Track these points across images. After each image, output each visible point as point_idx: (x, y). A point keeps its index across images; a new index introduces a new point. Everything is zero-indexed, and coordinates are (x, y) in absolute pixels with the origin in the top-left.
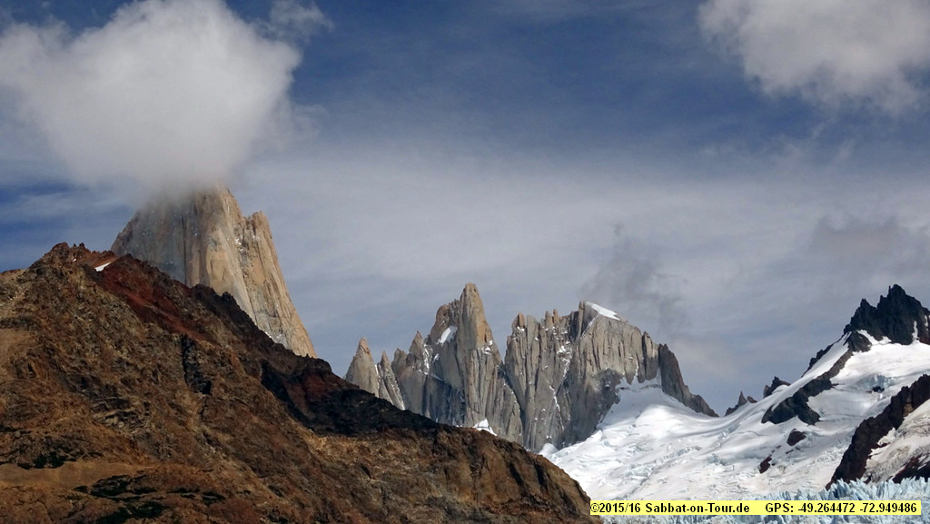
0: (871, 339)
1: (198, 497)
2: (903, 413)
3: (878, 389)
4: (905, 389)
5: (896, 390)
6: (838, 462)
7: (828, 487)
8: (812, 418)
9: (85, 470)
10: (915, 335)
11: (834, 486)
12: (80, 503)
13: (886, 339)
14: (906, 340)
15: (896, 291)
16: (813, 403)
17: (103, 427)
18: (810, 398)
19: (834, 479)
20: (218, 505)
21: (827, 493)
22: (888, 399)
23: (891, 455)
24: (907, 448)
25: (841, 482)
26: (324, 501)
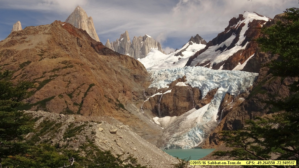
0: (193, 43)
1: (79, 64)
2: (197, 55)
3: (193, 51)
4: (198, 51)
5: (196, 51)
6: (186, 63)
7: (184, 67)
8: (182, 55)
9: (60, 59)
10: (200, 43)
11: (185, 67)
12: (59, 65)
13: (195, 43)
14: (198, 43)
15: (198, 35)
16: (183, 53)
17: (63, 52)
18: (182, 52)
19: (185, 66)
20: (83, 66)
21: (184, 68)
22: (195, 53)
23: (195, 62)
24: (198, 61)
25: (186, 66)
26: (101, 66)
